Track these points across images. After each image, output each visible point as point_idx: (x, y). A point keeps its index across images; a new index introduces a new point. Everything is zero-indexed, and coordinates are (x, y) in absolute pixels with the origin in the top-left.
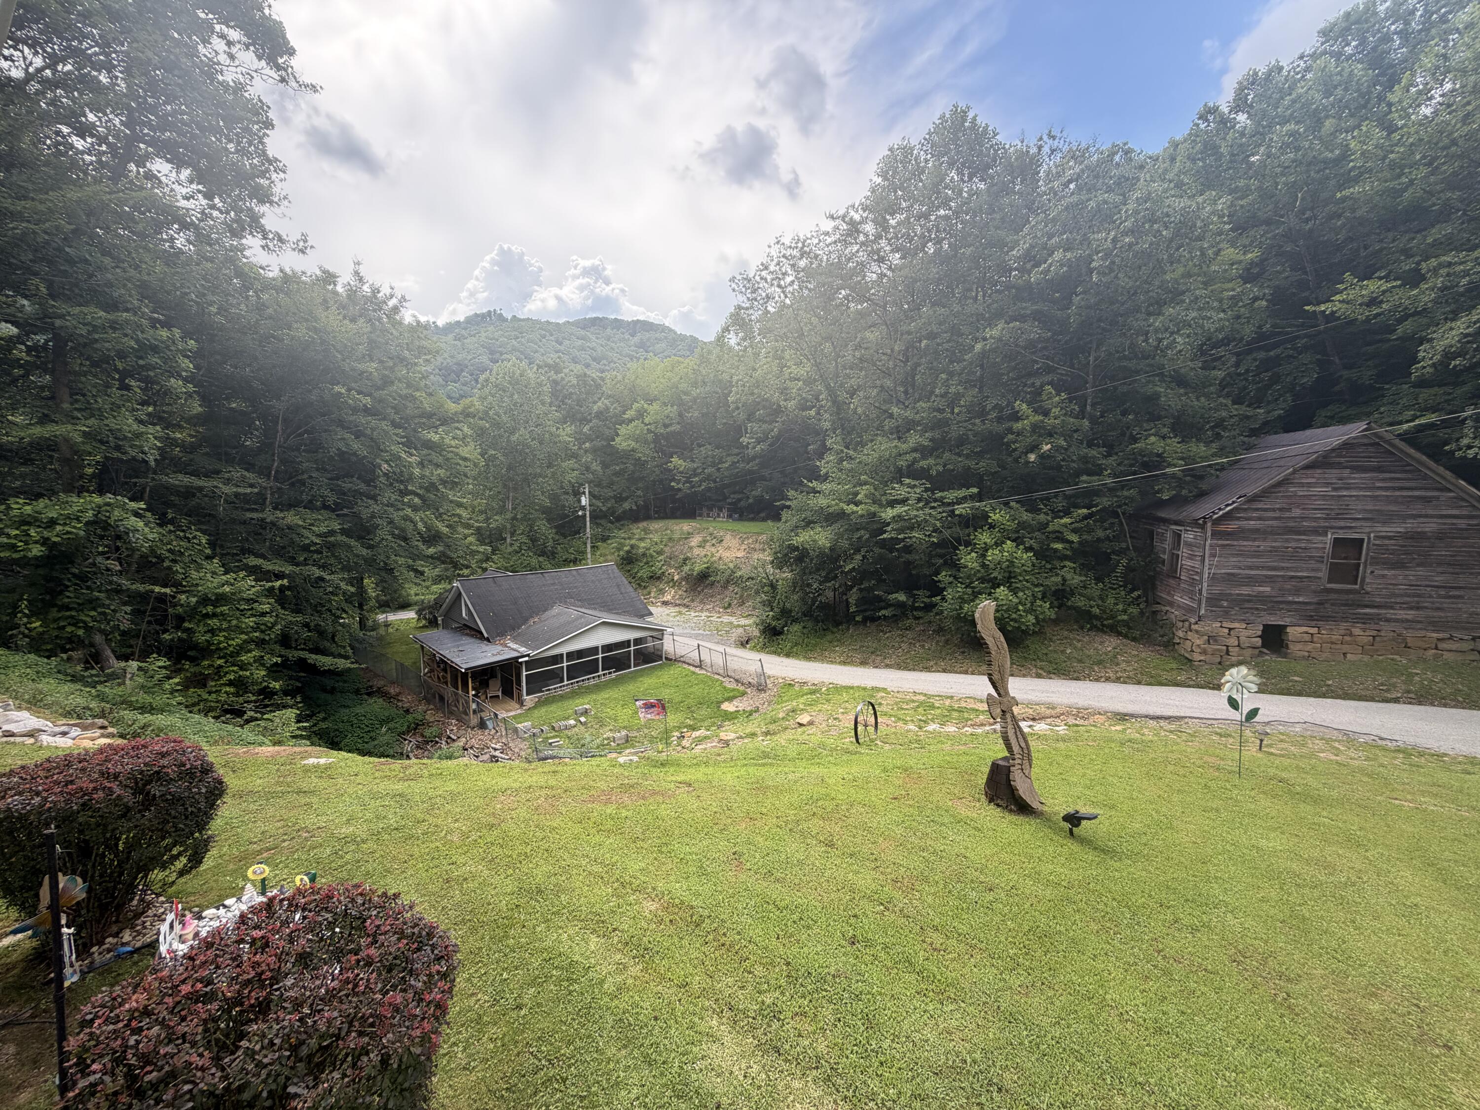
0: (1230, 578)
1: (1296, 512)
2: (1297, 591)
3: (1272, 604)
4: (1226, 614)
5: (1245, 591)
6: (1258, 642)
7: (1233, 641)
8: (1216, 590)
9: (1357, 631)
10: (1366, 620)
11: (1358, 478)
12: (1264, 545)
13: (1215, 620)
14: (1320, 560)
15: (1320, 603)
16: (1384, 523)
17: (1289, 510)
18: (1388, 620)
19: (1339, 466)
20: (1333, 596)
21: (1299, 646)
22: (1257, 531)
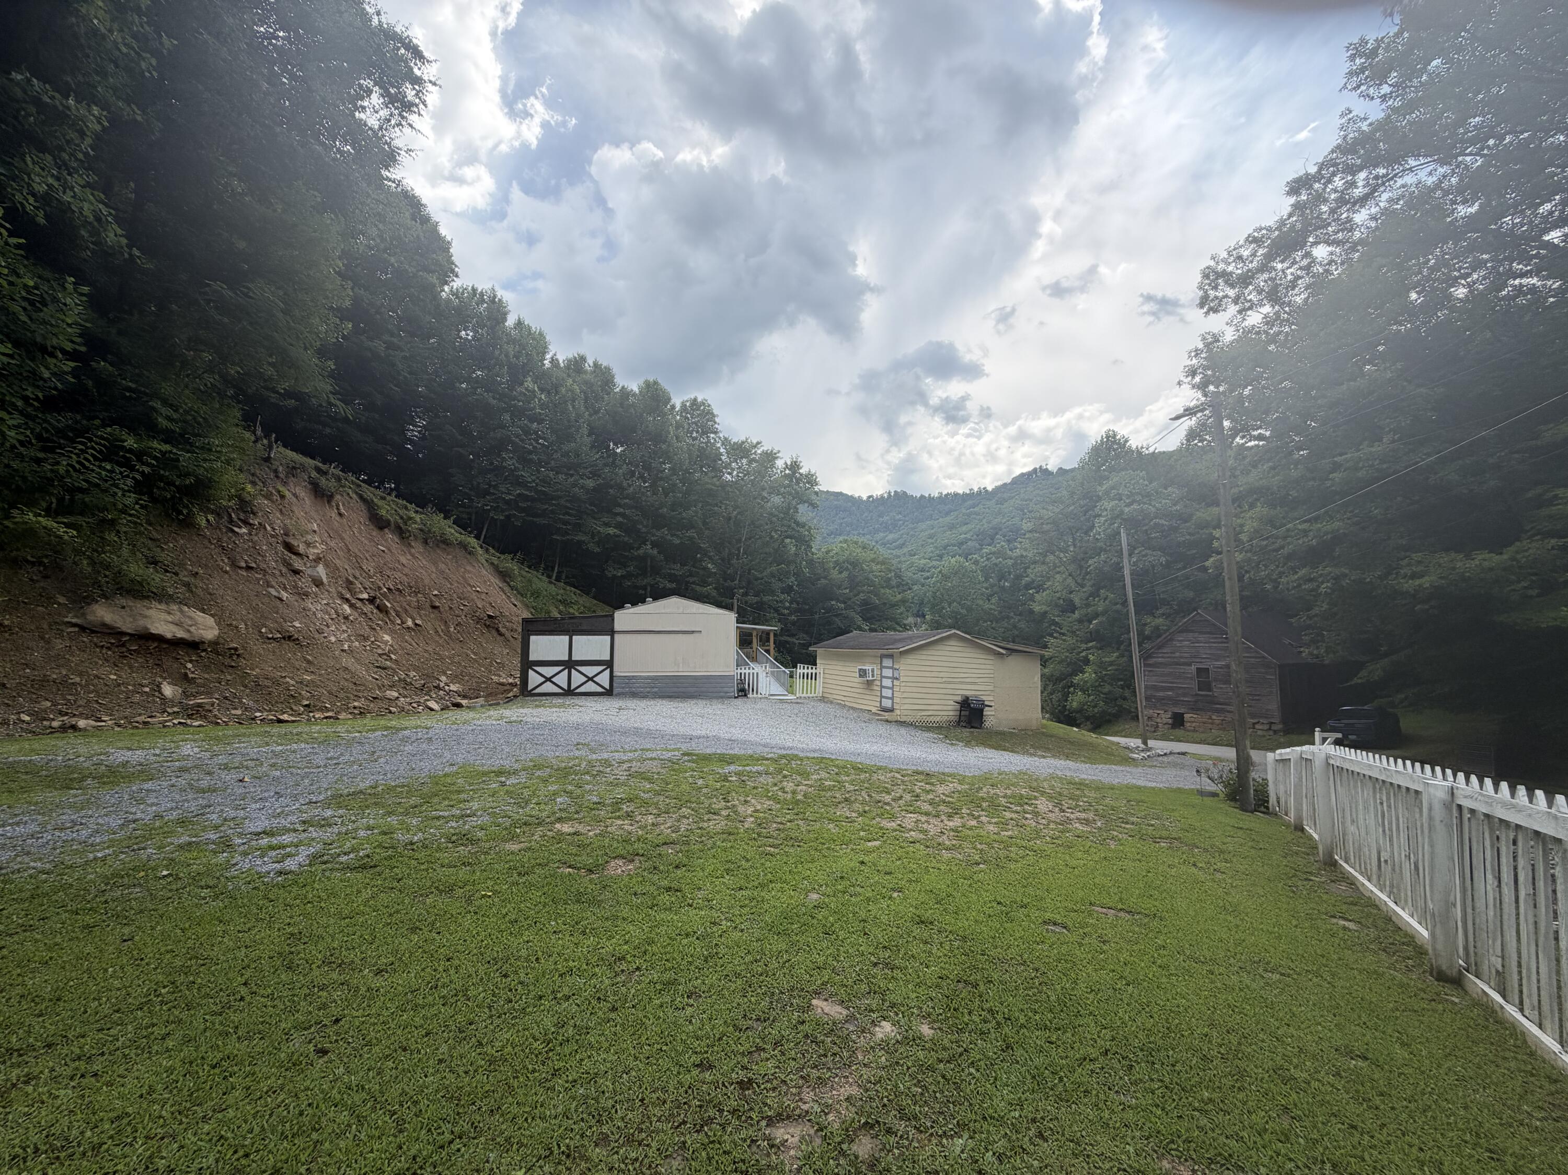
0: (1155, 688)
1: (1177, 654)
2: (1185, 695)
3: (1176, 703)
4: (1155, 707)
5: (1161, 694)
6: (1170, 721)
7: (1159, 720)
8: (1149, 693)
9: (1214, 717)
10: (1218, 711)
11: (1202, 638)
12: (1167, 670)
13: (1151, 708)
14: (1191, 678)
15: (1196, 702)
16: (1217, 660)
17: (1174, 653)
18: (1228, 712)
19: (1192, 631)
20: (1200, 698)
21: (1189, 724)
22: (1161, 663)
